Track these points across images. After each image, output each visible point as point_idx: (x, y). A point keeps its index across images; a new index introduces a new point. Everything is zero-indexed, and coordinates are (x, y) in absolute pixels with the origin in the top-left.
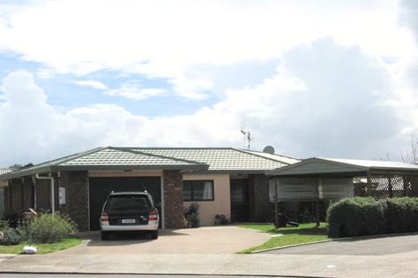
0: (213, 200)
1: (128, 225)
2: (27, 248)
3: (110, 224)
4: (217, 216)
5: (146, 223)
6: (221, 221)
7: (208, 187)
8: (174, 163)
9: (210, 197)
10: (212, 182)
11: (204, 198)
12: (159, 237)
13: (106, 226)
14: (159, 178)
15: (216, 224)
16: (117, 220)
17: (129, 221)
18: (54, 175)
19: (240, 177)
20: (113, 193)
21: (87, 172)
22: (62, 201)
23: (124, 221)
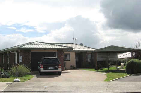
0: (70, 60)
1: (51, 70)
2: (16, 79)
3: (44, 69)
4: (71, 66)
5: (58, 69)
6: (73, 68)
7: (68, 56)
8: (61, 47)
9: (69, 60)
10: (70, 54)
11: (67, 60)
12: (62, 74)
13: (42, 70)
14: (56, 52)
15: (71, 69)
16: (47, 68)
17: (51, 68)
18: (17, 51)
19: (79, 53)
20: (44, 58)
21: (30, 50)
22: (21, 61)
23: (49, 68)
